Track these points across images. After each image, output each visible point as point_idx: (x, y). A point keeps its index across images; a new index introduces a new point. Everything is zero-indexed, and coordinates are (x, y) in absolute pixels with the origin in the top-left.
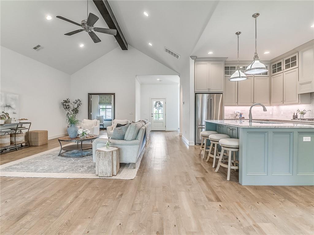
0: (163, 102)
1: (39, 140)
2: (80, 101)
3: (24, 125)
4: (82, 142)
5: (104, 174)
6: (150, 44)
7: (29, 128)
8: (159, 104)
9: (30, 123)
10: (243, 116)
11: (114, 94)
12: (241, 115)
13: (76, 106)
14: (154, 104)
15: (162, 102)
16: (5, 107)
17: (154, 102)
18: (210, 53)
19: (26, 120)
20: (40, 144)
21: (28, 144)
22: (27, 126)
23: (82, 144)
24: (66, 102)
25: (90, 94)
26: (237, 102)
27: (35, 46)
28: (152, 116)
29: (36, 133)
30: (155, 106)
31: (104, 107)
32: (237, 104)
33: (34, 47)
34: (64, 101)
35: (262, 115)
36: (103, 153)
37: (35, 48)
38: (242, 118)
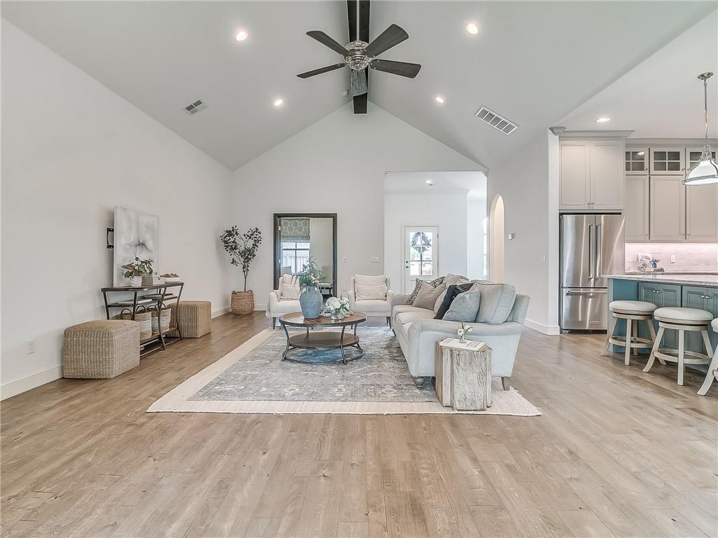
0: (431, 233)
1: (199, 324)
2: (260, 233)
3: (169, 290)
4: (344, 328)
5: (469, 404)
6: (440, 100)
7: (179, 296)
8: (424, 238)
9: (182, 284)
10: (659, 266)
11: (334, 216)
12: (655, 263)
13: (250, 244)
14: (411, 240)
15: (429, 235)
16: (136, 246)
17: (412, 234)
18: (603, 120)
19: (176, 276)
20: (200, 332)
21: (177, 334)
22: (174, 291)
23: (343, 332)
24: (230, 233)
25: (278, 217)
26: (648, 233)
27: (192, 103)
28: (407, 267)
29: (193, 308)
30: (414, 243)
31: (292, 245)
32: (649, 239)
33: (189, 105)
34: (227, 231)
35: (698, 265)
36: (467, 353)
37: (189, 108)
38: (659, 270)
